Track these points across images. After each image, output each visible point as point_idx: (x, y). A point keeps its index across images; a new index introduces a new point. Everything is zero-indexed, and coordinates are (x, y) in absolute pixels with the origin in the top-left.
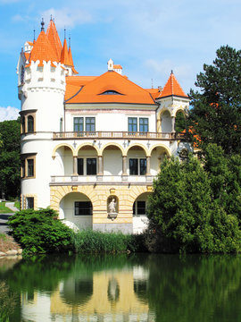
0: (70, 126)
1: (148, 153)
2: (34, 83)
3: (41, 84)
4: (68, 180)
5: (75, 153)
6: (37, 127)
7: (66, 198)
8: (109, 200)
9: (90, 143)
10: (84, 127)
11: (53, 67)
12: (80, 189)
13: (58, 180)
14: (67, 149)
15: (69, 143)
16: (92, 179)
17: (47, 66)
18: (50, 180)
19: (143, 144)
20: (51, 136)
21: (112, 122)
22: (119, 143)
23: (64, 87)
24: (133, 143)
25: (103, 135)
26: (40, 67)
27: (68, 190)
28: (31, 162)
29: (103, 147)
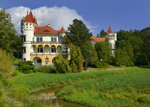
0: (35, 40)
1: (56, 47)
2: (25, 28)
3: (27, 29)
4: (35, 54)
5: (37, 47)
6: (26, 40)
7: (35, 58)
8: (46, 59)
9: (41, 44)
10: (40, 40)
11: (31, 24)
12: (38, 56)
13: (32, 54)
14: (35, 46)
15: (35, 44)
16: (42, 53)
17: (29, 24)
18: (30, 54)
19: (55, 44)
20: (30, 42)
21: (47, 39)
22: (49, 44)
23: (34, 29)
24: (52, 44)
25: (44, 42)
26: (27, 24)
27: (35, 56)
28: (25, 49)
29: (44, 45)
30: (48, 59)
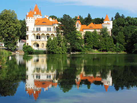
0: (35, 30)
1: (50, 35)
2: (28, 21)
3: (29, 22)
4: (35, 40)
5: (36, 35)
6: (29, 30)
8: (42, 44)
9: (39, 33)
10: (38, 30)
11: (32, 18)
12: (37, 42)
13: (33, 40)
15: (35, 33)
16: (39, 40)
17: (31, 18)
18: (31, 40)
19: (49, 33)
20: (31, 32)
21: (44, 29)
22: (44, 33)
23: (34, 22)
24: (47, 33)
25: (41, 32)
26: (29, 18)
27: (34, 42)
28: (28, 36)
29: (41, 34)
30: (44, 44)
